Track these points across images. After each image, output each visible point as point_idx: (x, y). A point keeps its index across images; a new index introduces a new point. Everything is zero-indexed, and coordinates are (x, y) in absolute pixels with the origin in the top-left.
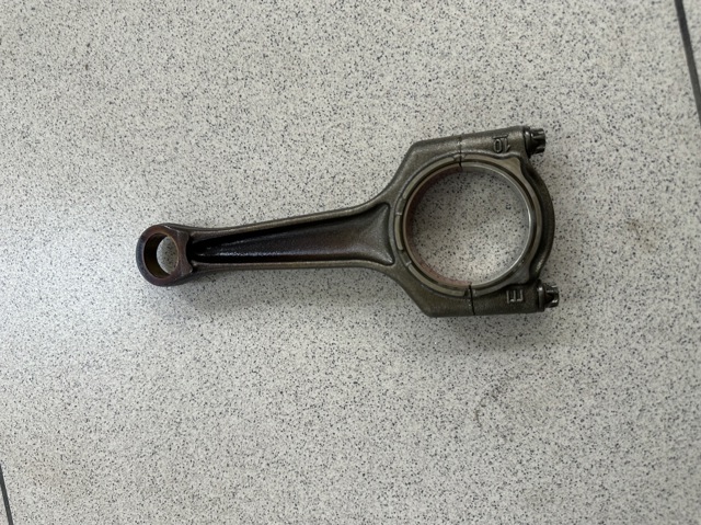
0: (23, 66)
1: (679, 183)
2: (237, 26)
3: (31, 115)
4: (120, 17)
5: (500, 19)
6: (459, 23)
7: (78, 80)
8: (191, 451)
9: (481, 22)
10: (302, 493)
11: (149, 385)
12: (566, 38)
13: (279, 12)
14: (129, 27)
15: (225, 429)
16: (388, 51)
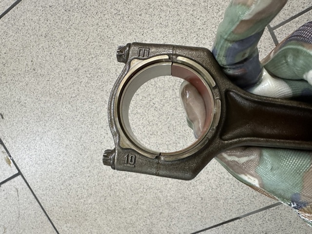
0: (9, 76)
1: (263, 48)
2: (86, 37)
3: (19, 94)
4: (40, 47)
5: (183, 6)
6: (168, 12)
7: (33, 76)
8: (118, 194)
9: (176, 10)
10: (161, 196)
11: (96, 177)
12: (209, 6)
13: (100, 28)
14: (45, 50)
15: (128, 183)
16: (145, 31)
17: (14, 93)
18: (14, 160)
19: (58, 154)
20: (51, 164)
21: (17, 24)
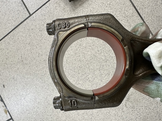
17: (11, 74)
18: (9, 111)
19: (33, 107)
20: (29, 113)
21: (15, 38)
